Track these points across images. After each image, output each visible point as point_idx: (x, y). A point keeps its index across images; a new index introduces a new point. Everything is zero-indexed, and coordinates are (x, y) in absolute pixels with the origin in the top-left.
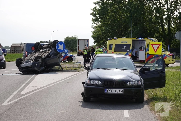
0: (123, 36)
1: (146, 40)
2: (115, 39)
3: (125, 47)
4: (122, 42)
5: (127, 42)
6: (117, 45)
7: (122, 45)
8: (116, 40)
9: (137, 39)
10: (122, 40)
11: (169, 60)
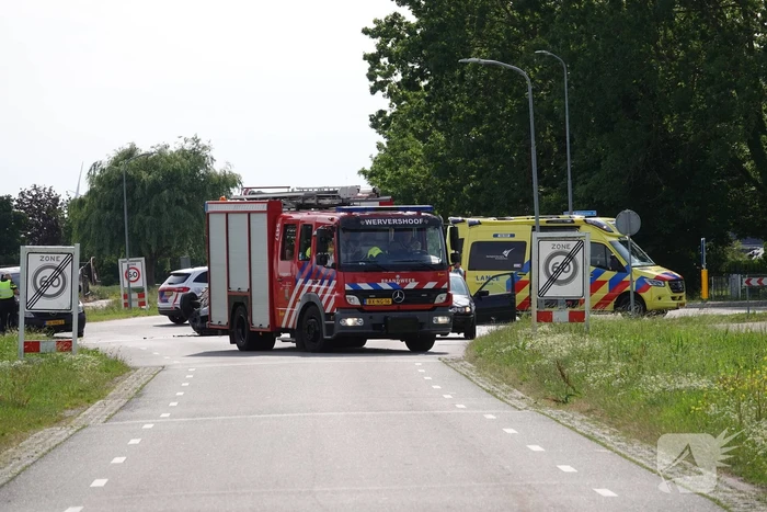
0: (501, 213)
1: (579, 227)
2: (471, 224)
3: (506, 253)
4: (496, 236)
5: (512, 236)
6: (478, 247)
7: (497, 247)
8: (474, 228)
9: (547, 222)
10: (496, 229)
11: (659, 294)
